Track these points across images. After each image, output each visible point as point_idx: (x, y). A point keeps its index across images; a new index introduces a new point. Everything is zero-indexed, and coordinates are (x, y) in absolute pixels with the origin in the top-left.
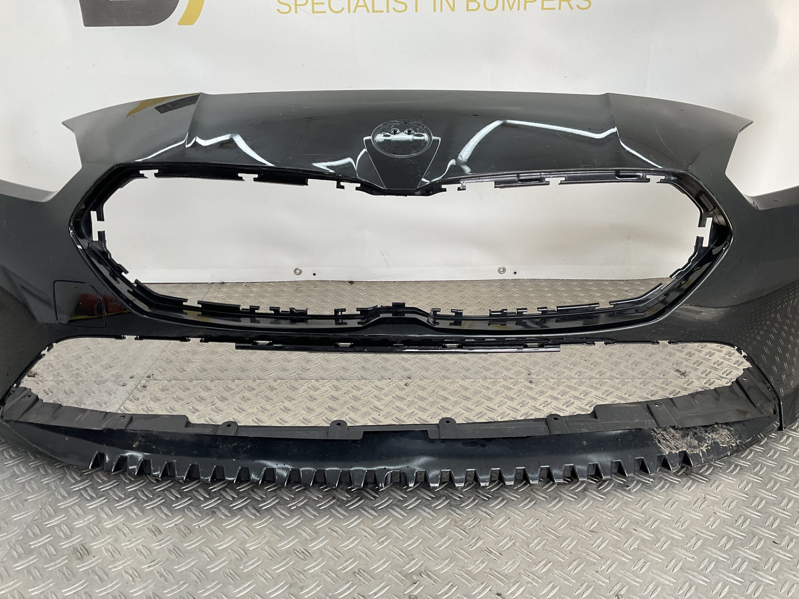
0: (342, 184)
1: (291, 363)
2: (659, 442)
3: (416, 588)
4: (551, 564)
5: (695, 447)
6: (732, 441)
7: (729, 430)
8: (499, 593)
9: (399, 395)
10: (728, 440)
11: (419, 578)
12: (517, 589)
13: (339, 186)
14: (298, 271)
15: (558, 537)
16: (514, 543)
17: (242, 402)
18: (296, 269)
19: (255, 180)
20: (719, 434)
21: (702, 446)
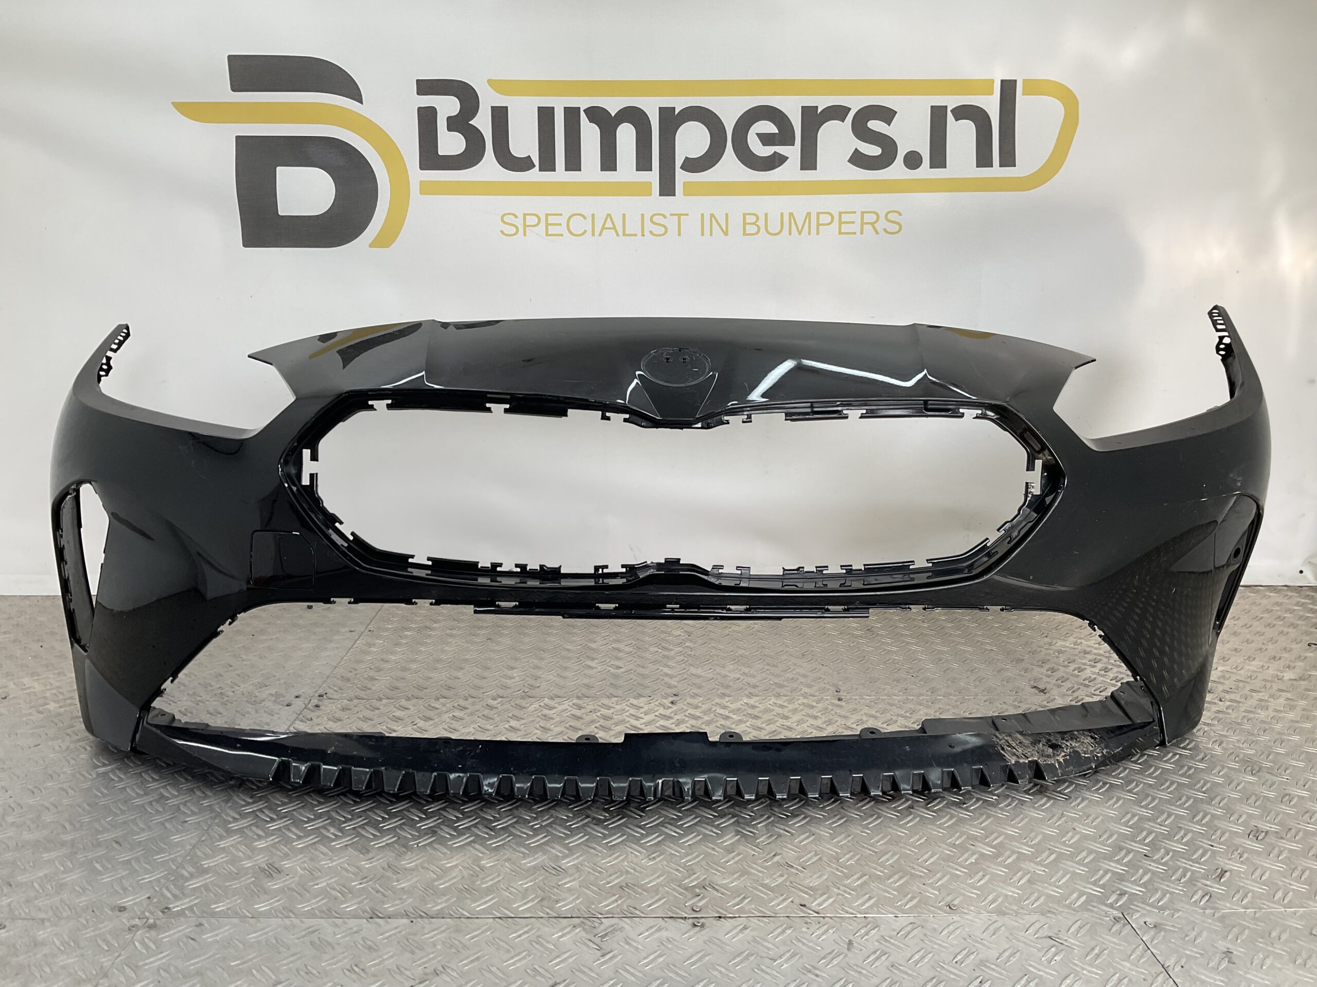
0: (608, 414)
1: (513, 681)
2: (1003, 749)
3: (700, 900)
4: (867, 877)
5: (1048, 756)
6: (1098, 750)
7: (1092, 737)
8: (803, 903)
9: (663, 713)
10: (1091, 749)
11: (703, 891)
12: (825, 901)
13: (604, 418)
15: (876, 852)
16: (820, 859)
17: (453, 722)
19: (506, 411)
20: (1079, 742)
21: (1058, 755)
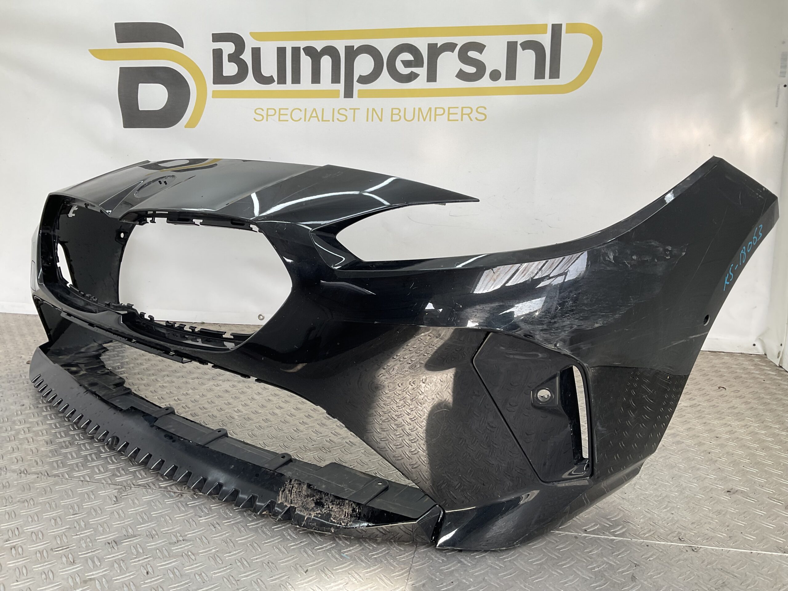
14: (261, 317)
18: (260, 315)
